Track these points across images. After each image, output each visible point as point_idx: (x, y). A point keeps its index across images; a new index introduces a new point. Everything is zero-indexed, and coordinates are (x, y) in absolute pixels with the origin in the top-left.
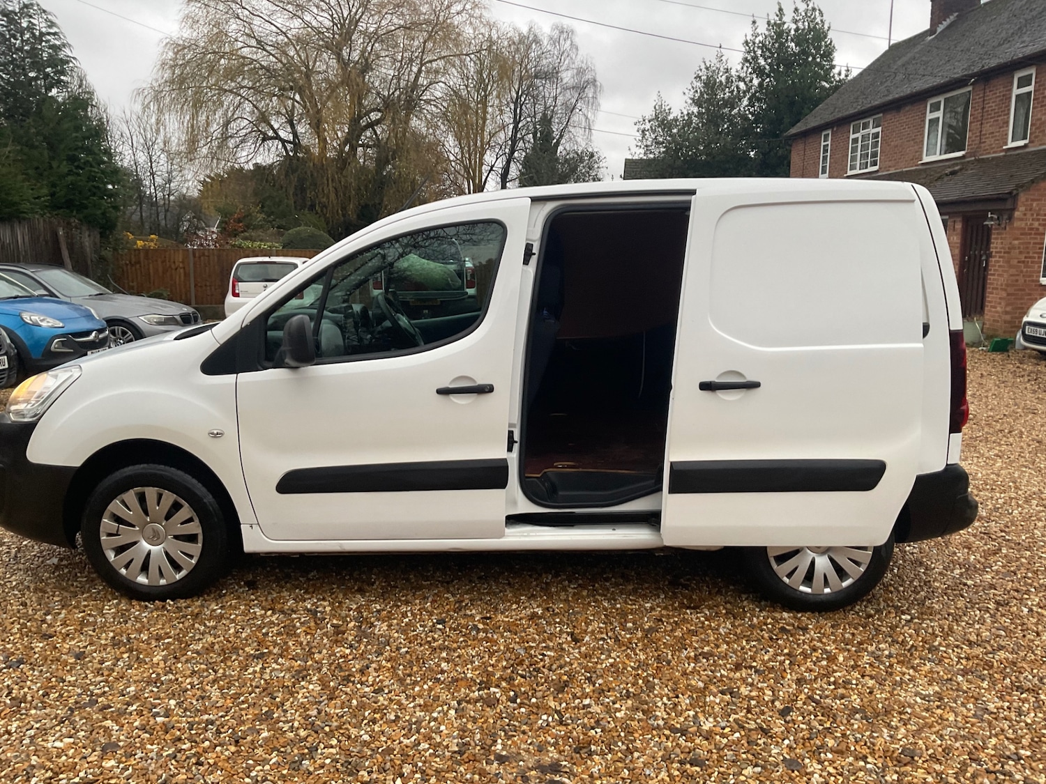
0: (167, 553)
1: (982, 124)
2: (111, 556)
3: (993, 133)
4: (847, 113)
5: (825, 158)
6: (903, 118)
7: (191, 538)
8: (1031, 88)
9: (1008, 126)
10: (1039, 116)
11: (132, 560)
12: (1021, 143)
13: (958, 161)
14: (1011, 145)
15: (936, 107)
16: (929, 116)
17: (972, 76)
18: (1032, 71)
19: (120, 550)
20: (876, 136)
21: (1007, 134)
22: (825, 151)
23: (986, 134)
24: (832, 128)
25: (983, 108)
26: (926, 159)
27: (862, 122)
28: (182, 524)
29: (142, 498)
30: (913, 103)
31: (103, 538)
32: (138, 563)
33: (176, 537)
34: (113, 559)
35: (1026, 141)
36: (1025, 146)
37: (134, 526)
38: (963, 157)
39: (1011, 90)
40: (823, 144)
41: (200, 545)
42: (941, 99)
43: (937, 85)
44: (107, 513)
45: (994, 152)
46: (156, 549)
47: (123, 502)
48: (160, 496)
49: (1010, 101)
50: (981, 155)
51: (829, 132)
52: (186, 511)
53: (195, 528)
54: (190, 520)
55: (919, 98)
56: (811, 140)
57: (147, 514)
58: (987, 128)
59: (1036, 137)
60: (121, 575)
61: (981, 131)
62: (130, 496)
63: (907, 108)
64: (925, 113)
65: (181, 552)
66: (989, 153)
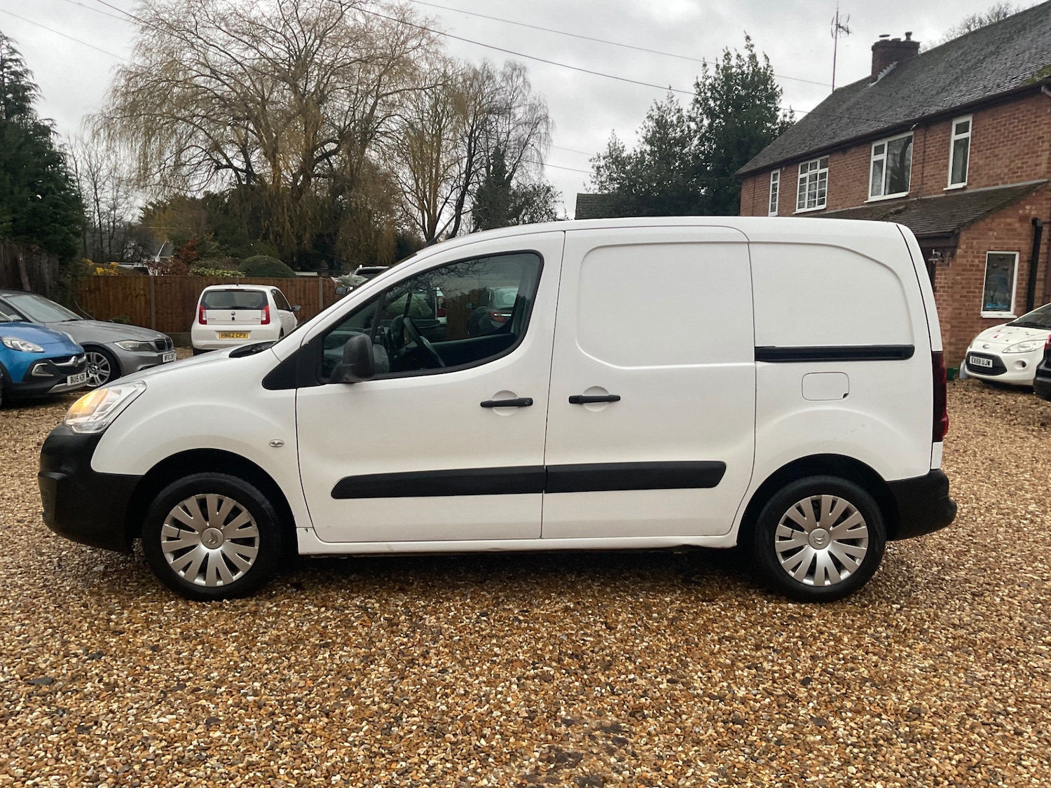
0: (224, 556)
1: (923, 167)
2: (170, 559)
3: (934, 175)
4: (796, 154)
5: (774, 196)
6: (850, 160)
7: (248, 542)
8: (968, 135)
9: (947, 169)
10: (976, 161)
11: (191, 562)
12: (960, 185)
13: (902, 201)
14: (951, 187)
15: (879, 150)
16: (874, 158)
17: (914, 121)
18: (969, 119)
19: (178, 553)
20: (823, 175)
21: (947, 177)
22: (775, 189)
23: (927, 176)
24: (781, 168)
25: (924, 152)
26: (871, 199)
27: (810, 162)
28: (240, 528)
29: (203, 504)
30: (858, 145)
31: (164, 541)
32: (196, 566)
33: (233, 541)
34: (172, 562)
35: (965, 184)
36: (964, 188)
37: (193, 531)
38: (907, 197)
39: (950, 135)
40: (772, 183)
41: (257, 547)
42: (885, 142)
43: (881, 130)
44: (168, 519)
45: (935, 194)
46: (215, 553)
47: (185, 508)
48: (220, 502)
49: (949, 146)
50: (924, 195)
51: (779, 171)
52: (245, 516)
53: (253, 532)
54: (248, 524)
55: (864, 141)
56: (760, 179)
57: (207, 519)
58: (929, 170)
59: (974, 180)
60: (179, 577)
61: (922, 174)
62: (191, 502)
63: (853, 151)
64: (870, 155)
65: (239, 555)
66: (931, 194)
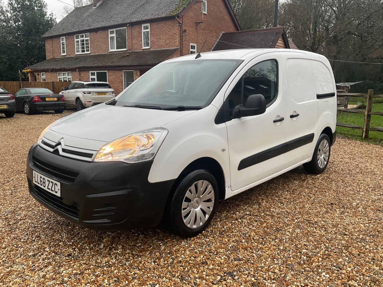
1: (132, 40)
3: (137, 43)
4: (71, 31)
5: (63, 48)
6: (100, 34)
8: (149, 30)
9: (142, 42)
10: (153, 39)
12: (148, 48)
14: (144, 48)
15: (112, 33)
16: (110, 36)
17: (128, 23)
18: (148, 25)
20: (87, 40)
21: (142, 44)
22: (63, 45)
23: (134, 44)
24: (66, 36)
25: (132, 35)
26: (111, 50)
27: (80, 35)
30: (102, 30)
35: (150, 47)
36: (149, 49)
38: (126, 51)
39: (141, 30)
40: (61, 42)
42: (114, 30)
45: (138, 50)
49: (142, 33)
50: (134, 50)
51: (64, 37)
55: (105, 29)
56: (54, 40)
58: (134, 41)
59: (153, 46)
61: (132, 43)
63: (100, 32)
64: (108, 34)
66: (136, 50)
